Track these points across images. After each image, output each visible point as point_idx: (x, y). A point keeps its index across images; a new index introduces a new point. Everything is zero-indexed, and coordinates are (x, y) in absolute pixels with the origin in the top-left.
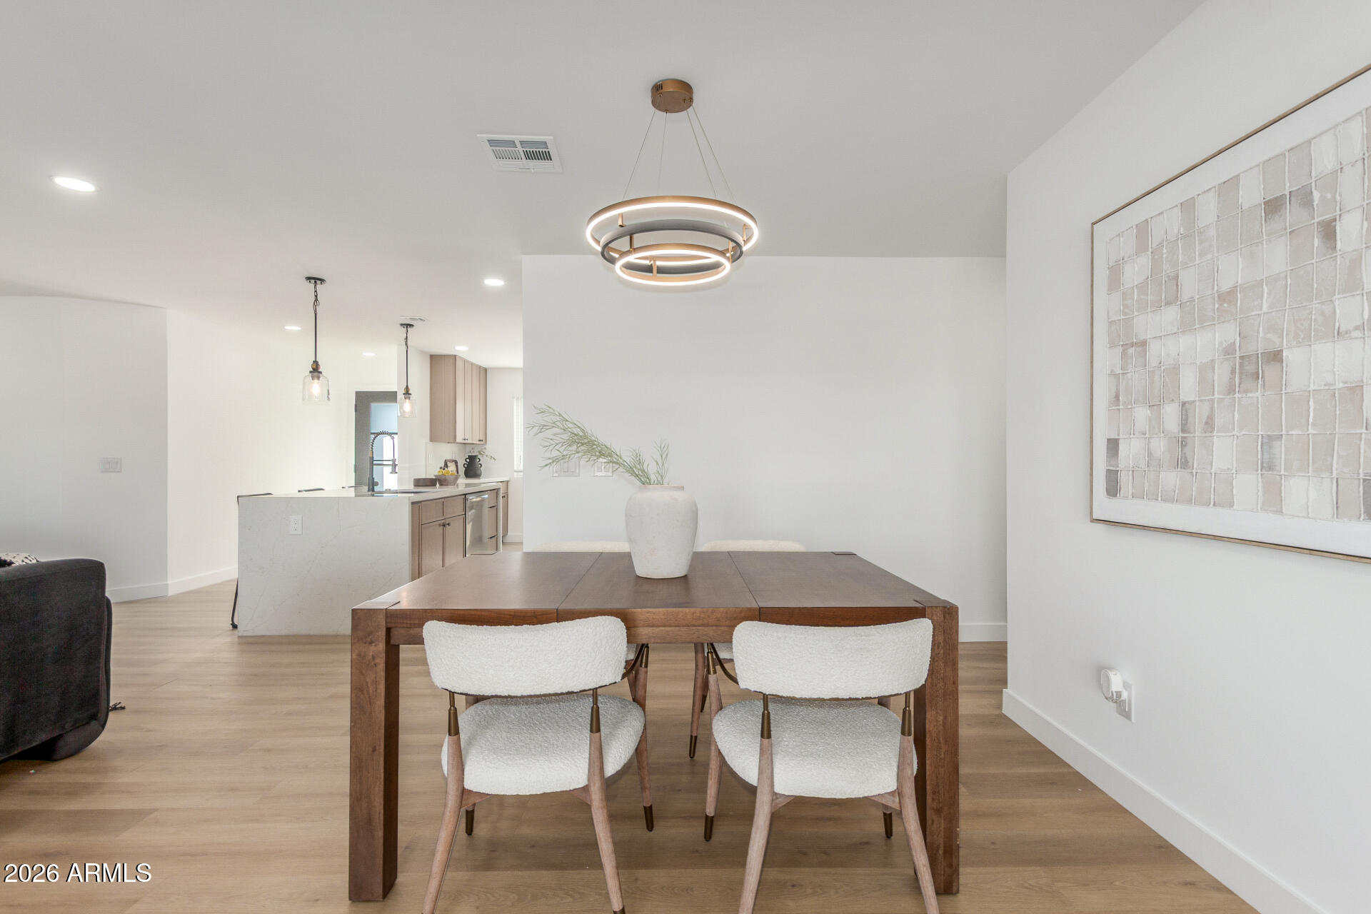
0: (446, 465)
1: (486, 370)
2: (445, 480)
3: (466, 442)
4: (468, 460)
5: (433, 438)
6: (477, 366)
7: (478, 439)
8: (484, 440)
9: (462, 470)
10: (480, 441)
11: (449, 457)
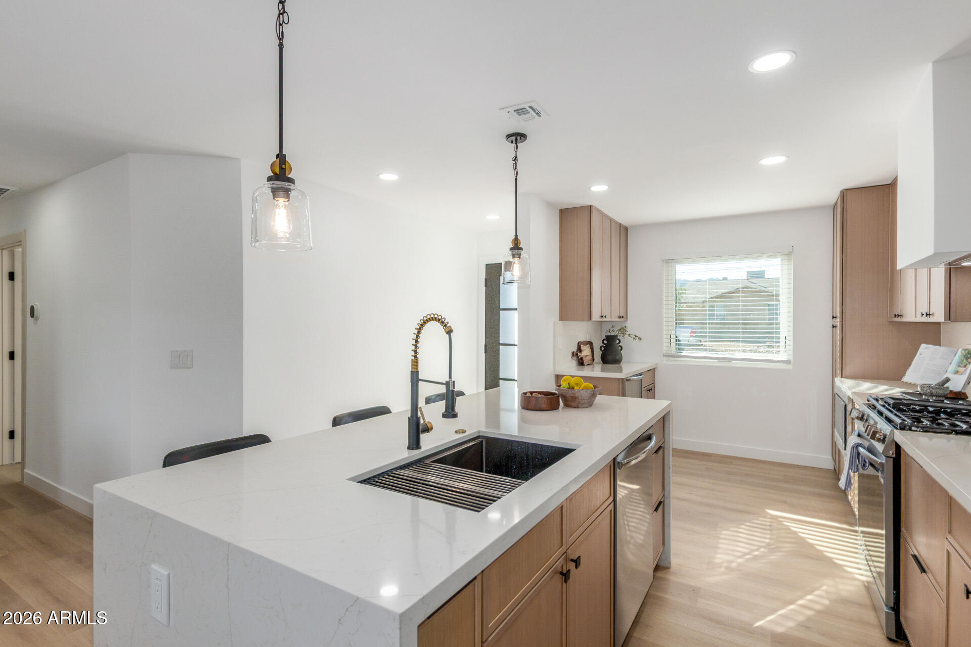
0: (579, 349)
1: (626, 229)
2: (574, 398)
3: (604, 319)
4: (605, 342)
5: (563, 316)
6: (616, 223)
7: (618, 315)
8: (623, 317)
9: (598, 354)
10: (620, 317)
11: (582, 338)
